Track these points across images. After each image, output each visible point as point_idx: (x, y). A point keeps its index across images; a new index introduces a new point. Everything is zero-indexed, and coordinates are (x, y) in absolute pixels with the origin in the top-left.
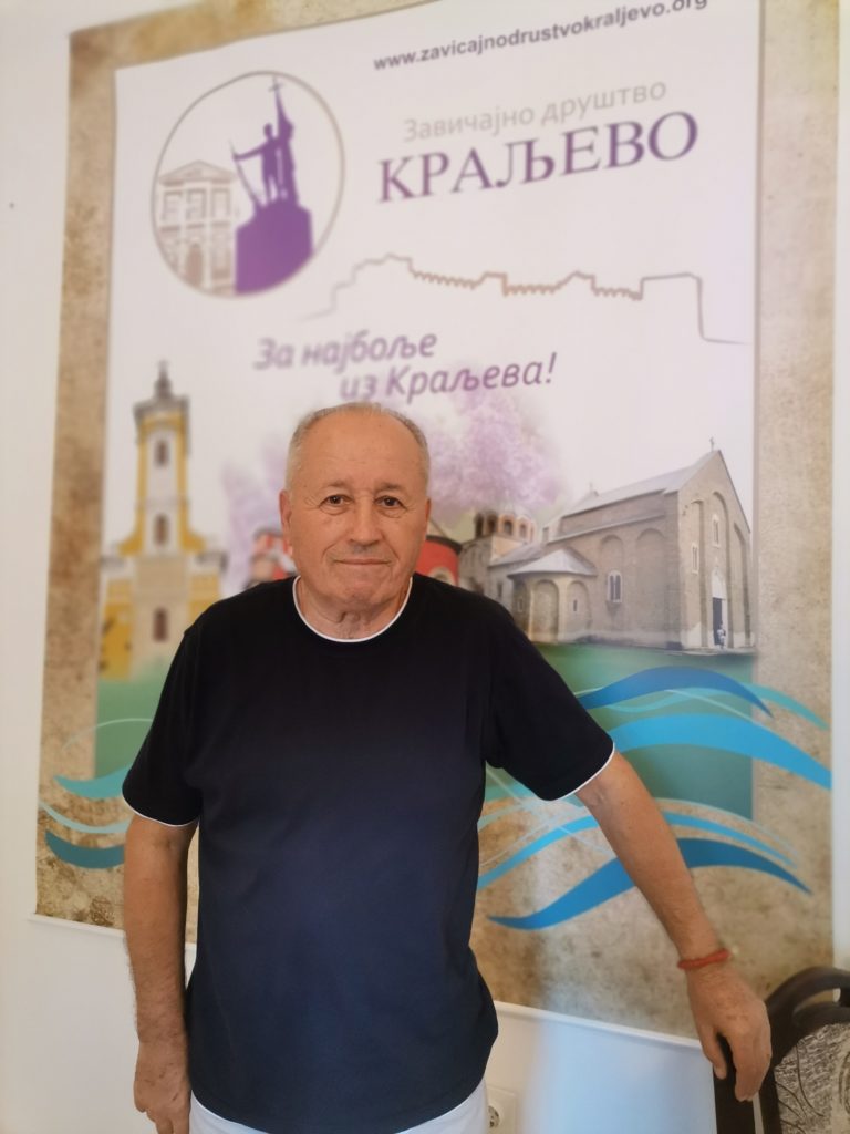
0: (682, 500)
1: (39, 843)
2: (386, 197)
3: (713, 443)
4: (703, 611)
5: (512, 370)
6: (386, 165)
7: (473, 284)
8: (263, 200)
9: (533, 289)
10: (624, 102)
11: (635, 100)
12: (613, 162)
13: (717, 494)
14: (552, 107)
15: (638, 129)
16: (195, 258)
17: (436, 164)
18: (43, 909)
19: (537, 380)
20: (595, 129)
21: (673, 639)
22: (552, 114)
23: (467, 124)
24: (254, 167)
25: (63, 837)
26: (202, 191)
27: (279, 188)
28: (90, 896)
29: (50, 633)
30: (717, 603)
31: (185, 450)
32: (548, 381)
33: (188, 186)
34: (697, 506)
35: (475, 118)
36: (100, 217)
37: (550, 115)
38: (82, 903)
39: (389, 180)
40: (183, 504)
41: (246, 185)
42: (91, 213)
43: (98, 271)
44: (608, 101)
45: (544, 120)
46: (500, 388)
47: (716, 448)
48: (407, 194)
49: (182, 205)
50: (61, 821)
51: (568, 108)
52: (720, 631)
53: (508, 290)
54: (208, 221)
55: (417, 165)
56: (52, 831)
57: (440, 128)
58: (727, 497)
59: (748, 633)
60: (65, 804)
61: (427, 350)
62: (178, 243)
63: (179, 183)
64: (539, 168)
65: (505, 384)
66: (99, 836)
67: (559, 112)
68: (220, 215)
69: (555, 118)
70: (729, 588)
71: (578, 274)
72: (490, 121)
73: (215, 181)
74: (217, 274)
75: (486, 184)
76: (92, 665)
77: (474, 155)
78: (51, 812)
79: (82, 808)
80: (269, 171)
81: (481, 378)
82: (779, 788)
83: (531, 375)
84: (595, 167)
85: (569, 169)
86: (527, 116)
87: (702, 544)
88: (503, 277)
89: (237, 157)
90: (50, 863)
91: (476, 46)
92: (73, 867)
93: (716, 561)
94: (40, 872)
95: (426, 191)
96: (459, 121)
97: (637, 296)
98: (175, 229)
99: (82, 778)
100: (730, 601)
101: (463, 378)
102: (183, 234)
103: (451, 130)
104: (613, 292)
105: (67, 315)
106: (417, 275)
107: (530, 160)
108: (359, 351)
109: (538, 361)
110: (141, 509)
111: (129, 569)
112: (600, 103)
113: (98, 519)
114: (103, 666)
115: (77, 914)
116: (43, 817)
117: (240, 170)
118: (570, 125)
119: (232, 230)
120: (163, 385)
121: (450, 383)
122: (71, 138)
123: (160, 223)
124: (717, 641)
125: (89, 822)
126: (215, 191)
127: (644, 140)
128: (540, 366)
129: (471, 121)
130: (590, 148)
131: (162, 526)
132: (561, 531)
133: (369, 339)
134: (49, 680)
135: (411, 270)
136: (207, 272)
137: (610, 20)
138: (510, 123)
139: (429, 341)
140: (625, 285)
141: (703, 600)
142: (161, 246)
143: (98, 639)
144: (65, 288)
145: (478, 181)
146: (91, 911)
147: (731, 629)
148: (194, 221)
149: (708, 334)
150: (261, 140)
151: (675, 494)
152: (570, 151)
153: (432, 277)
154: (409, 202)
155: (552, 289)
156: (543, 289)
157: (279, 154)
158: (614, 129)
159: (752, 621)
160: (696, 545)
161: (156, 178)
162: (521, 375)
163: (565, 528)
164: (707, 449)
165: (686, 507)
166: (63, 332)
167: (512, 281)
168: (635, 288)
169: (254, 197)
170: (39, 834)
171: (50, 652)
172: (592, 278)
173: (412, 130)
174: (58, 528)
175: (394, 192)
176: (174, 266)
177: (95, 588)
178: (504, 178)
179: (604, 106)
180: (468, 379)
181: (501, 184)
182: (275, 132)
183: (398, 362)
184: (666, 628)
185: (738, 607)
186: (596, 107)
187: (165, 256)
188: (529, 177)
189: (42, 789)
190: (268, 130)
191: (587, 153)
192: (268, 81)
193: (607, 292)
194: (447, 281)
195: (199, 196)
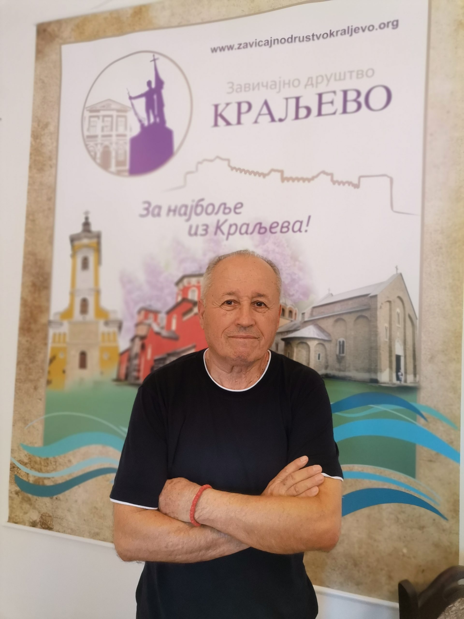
0: (381, 300)
1: (10, 482)
2: (216, 124)
3: (397, 269)
4: (391, 362)
5: (286, 224)
6: (216, 106)
7: (264, 175)
8: (146, 123)
9: (298, 179)
10: (351, 77)
11: (358, 78)
12: (345, 111)
13: (399, 298)
14: (310, 78)
15: (359, 94)
16: (106, 154)
17: (244, 107)
18: (11, 519)
19: (300, 230)
20: (334, 92)
21: (373, 376)
22: (310, 82)
23: (263, 86)
24: (141, 104)
25: (25, 479)
26: (111, 116)
27: (155, 117)
28: (39, 512)
29: (19, 363)
30: (398, 358)
31: (99, 262)
32: (306, 231)
33: (102, 113)
34: (388, 304)
35: (267, 83)
36: (52, 128)
37: (310, 83)
38: (35, 516)
39: (218, 115)
40: (98, 292)
41: (136, 114)
42: (47, 125)
43: (50, 159)
44: (342, 77)
45: (306, 86)
46: (279, 234)
47: (399, 272)
48: (228, 123)
49: (100, 124)
50: (24, 469)
51: (320, 79)
52: (400, 374)
53: (284, 179)
54: (114, 133)
55: (235, 107)
56: (18, 475)
57: (247, 87)
58: (405, 299)
59: (415, 374)
60: (26, 460)
61: (238, 211)
62: (96, 145)
63: (98, 111)
64: (303, 112)
65: (281, 232)
66: (45, 478)
67: (314, 82)
68: (121, 130)
69: (312, 84)
70: (405, 350)
71: (324, 172)
72: (275, 85)
73: (118, 111)
74: (118, 163)
75: (273, 120)
76: (43, 381)
77: (266, 103)
78: (18, 465)
79: (36, 462)
80: (149, 106)
81: (268, 228)
82: (431, 461)
83: (297, 227)
84: (334, 113)
85: (320, 114)
86: (296, 83)
87: (390, 324)
88: (282, 172)
89: (131, 98)
90: (17, 493)
91: (269, 43)
92: (30, 496)
93: (398, 335)
94: (11, 498)
95: (239, 122)
96: (258, 84)
97: (357, 186)
98: (96, 137)
99: (36, 445)
100: (405, 357)
101: (258, 227)
102: (99, 140)
103: (254, 89)
104: (344, 183)
105: (32, 182)
106: (233, 168)
107: (297, 107)
108: (199, 210)
109: (301, 220)
110: (72, 294)
111: (65, 328)
112: (338, 78)
113: (48, 300)
114: (49, 382)
115: (32, 523)
116: (13, 467)
117: (132, 105)
118: (320, 90)
119: (128, 139)
120: (87, 224)
121: (250, 230)
122: (36, 83)
123: (86, 133)
124: (398, 379)
125: (40, 470)
126: (118, 116)
127: (362, 99)
128: (301, 222)
129: (265, 84)
130: (332, 103)
131: (84, 303)
132: (312, 315)
133: (205, 203)
134: (18, 389)
135: (229, 166)
136: (113, 162)
137: (344, 32)
138: (287, 86)
139: (239, 206)
140: (350, 180)
141: (390, 356)
142: (86, 145)
143: (47, 367)
144: (30, 167)
145: (268, 118)
146: (40, 521)
147: (406, 373)
148: (106, 133)
149: (395, 209)
150: (145, 89)
151: (375, 296)
152: (320, 104)
153: (241, 171)
154: (229, 127)
155: (309, 180)
156: (304, 180)
157: (155, 97)
158: (345, 93)
159: (418, 368)
160: (387, 325)
161: (84, 107)
162: (290, 227)
163: (314, 313)
164: (394, 272)
165: (382, 304)
166: (29, 192)
167: (286, 175)
168: (355, 182)
169: (140, 121)
170: (11, 476)
171: (18, 374)
172: (332, 175)
173: (232, 87)
174: (24, 303)
175: (220, 121)
176: (94, 158)
177: (45, 338)
178: (283, 117)
179: (340, 79)
180: (260, 228)
181: (281, 120)
182: (153, 85)
183: (221, 217)
184: (369, 370)
185: (410, 360)
186: (335, 80)
187: (89, 152)
188: (297, 117)
189: (13, 451)
190: (149, 83)
191: (330, 105)
192: (150, 57)
193: (340, 183)
194: (251, 173)
195: (109, 119)
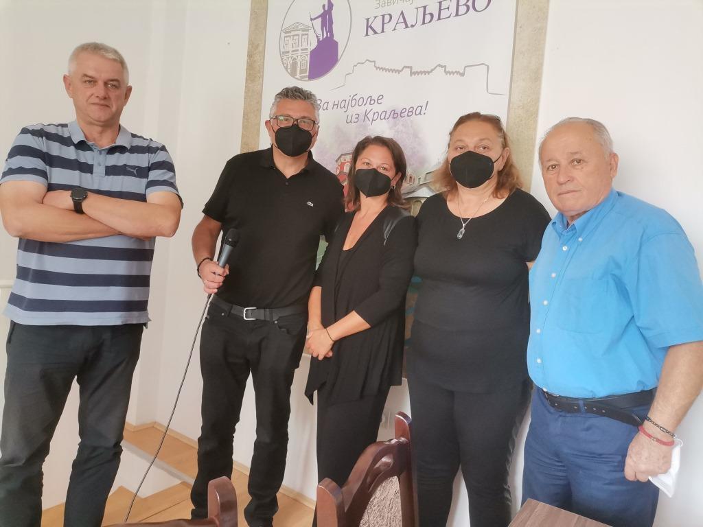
2: (367, 35)
5: (411, 110)
6: (368, 20)
7: (399, 72)
8: (321, 38)
9: (421, 73)
12: (457, 15)
16: (294, 64)
17: (387, 18)
19: (420, 113)
24: (318, 22)
26: (299, 35)
27: (327, 32)
32: (424, 114)
33: (293, 33)
36: (261, 48)
39: (369, 27)
41: (315, 32)
42: (257, 46)
43: (259, 72)
46: (407, 118)
48: (375, 33)
49: (291, 42)
53: (412, 74)
54: (299, 48)
55: (379, 20)
57: (390, 2)
61: (379, 101)
62: (288, 58)
63: (290, 32)
64: (428, 18)
65: (408, 116)
68: (305, 45)
71: (439, 65)
73: (303, 31)
74: (302, 71)
75: (407, 26)
77: (402, 13)
80: (323, 25)
81: (399, 113)
83: (418, 111)
84: (450, 17)
85: (439, 18)
88: (411, 68)
89: (312, 19)
95: (383, 31)
97: (462, 75)
98: (288, 52)
101: (392, 113)
102: (290, 54)
103: (394, 3)
104: (453, 73)
105: (247, 91)
106: (377, 68)
107: (424, 14)
108: (354, 103)
109: (421, 105)
117: (313, 25)
119: (309, 50)
121: (387, 116)
122: (251, 15)
123: (282, 50)
126: (303, 35)
127: (470, 3)
128: (422, 107)
130: (448, 8)
132: (425, 179)
133: (357, 98)
135: (375, 66)
136: (298, 71)
139: (381, 97)
140: (457, 70)
142: (282, 59)
144: (246, 80)
145: (403, 25)
148: (294, 49)
149: (490, 91)
150: (322, 11)
152: (440, 10)
153: (383, 69)
154: (376, 36)
155: (428, 73)
156: (425, 72)
161: (281, 30)
162: (414, 112)
163: (427, 178)
166: (245, 98)
167: (414, 70)
168: (462, 71)
172: (445, 67)
173: (378, 4)
175: (370, 31)
176: (287, 69)
178: (414, 23)
180: (394, 114)
181: (412, 26)
182: (326, 8)
183: (368, 107)
187: (283, 64)
188: (424, 23)
190: (324, 6)
191: (447, 10)
193: (450, 73)
194: (389, 70)
195: (297, 37)
